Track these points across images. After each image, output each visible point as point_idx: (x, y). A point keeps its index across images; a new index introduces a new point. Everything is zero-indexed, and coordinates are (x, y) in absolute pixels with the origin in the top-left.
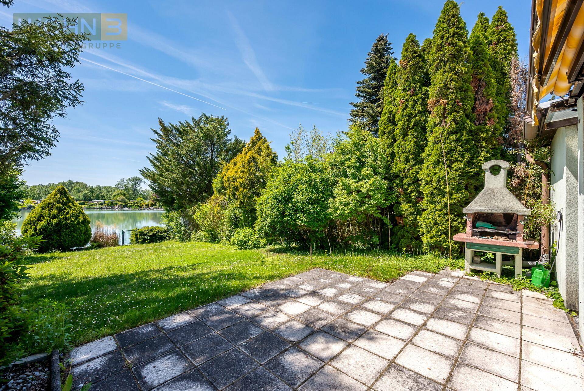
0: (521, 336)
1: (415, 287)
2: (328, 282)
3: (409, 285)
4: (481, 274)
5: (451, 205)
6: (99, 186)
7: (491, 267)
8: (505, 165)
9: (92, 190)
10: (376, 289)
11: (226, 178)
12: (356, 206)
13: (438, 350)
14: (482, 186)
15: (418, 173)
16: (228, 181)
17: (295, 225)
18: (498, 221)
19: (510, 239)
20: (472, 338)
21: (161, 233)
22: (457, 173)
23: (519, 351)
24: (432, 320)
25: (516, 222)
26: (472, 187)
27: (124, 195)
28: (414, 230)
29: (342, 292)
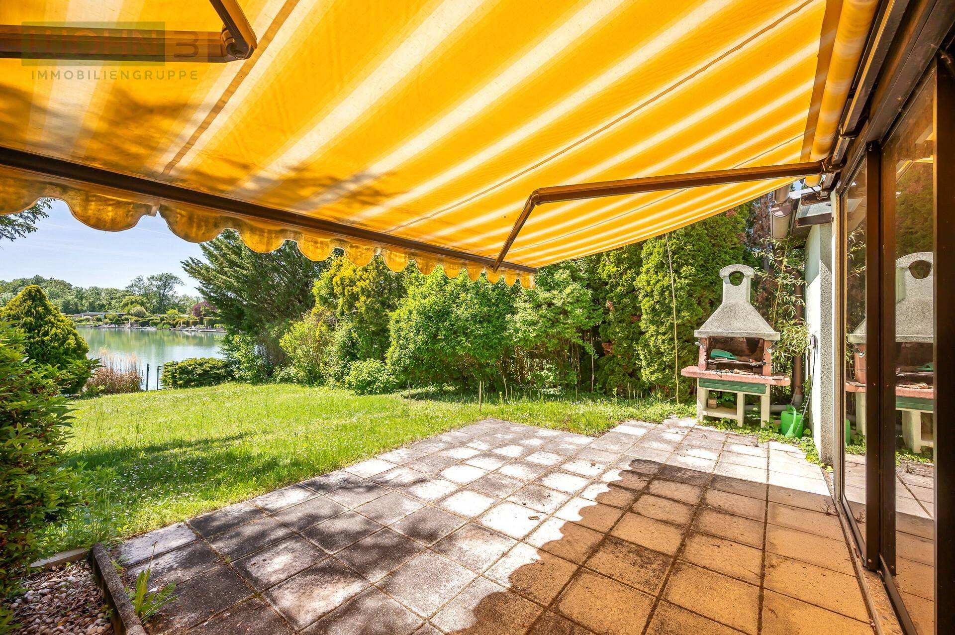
0: (767, 497)
1: (632, 441)
2: (509, 437)
3: (623, 438)
4: (717, 422)
5: (678, 326)
6: (96, 289)
7: (730, 413)
8: (749, 272)
9: (80, 294)
10: (578, 445)
11: (337, 279)
12: (546, 327)
13: (665, 518)
14: (720, 300)
15: (634, 279)
16: (342, 284)
17: (454, 354)
18: (739, 348)
19: (755, 373)
20: (708, 501)
21: (218, 369)
22: (687, 281)
23: (764, 515)
24: (656, 482)
25: (762, 350)
26: (707, 301)
27: (142, 304)
28: (629, 362)
29: (530, 451)
